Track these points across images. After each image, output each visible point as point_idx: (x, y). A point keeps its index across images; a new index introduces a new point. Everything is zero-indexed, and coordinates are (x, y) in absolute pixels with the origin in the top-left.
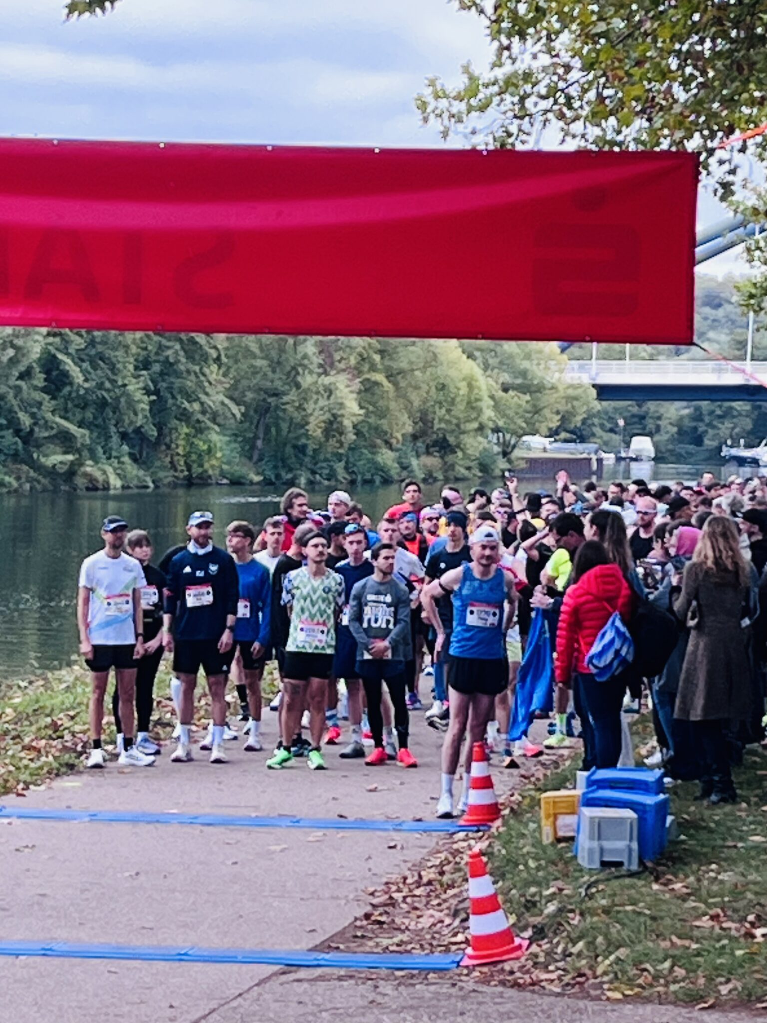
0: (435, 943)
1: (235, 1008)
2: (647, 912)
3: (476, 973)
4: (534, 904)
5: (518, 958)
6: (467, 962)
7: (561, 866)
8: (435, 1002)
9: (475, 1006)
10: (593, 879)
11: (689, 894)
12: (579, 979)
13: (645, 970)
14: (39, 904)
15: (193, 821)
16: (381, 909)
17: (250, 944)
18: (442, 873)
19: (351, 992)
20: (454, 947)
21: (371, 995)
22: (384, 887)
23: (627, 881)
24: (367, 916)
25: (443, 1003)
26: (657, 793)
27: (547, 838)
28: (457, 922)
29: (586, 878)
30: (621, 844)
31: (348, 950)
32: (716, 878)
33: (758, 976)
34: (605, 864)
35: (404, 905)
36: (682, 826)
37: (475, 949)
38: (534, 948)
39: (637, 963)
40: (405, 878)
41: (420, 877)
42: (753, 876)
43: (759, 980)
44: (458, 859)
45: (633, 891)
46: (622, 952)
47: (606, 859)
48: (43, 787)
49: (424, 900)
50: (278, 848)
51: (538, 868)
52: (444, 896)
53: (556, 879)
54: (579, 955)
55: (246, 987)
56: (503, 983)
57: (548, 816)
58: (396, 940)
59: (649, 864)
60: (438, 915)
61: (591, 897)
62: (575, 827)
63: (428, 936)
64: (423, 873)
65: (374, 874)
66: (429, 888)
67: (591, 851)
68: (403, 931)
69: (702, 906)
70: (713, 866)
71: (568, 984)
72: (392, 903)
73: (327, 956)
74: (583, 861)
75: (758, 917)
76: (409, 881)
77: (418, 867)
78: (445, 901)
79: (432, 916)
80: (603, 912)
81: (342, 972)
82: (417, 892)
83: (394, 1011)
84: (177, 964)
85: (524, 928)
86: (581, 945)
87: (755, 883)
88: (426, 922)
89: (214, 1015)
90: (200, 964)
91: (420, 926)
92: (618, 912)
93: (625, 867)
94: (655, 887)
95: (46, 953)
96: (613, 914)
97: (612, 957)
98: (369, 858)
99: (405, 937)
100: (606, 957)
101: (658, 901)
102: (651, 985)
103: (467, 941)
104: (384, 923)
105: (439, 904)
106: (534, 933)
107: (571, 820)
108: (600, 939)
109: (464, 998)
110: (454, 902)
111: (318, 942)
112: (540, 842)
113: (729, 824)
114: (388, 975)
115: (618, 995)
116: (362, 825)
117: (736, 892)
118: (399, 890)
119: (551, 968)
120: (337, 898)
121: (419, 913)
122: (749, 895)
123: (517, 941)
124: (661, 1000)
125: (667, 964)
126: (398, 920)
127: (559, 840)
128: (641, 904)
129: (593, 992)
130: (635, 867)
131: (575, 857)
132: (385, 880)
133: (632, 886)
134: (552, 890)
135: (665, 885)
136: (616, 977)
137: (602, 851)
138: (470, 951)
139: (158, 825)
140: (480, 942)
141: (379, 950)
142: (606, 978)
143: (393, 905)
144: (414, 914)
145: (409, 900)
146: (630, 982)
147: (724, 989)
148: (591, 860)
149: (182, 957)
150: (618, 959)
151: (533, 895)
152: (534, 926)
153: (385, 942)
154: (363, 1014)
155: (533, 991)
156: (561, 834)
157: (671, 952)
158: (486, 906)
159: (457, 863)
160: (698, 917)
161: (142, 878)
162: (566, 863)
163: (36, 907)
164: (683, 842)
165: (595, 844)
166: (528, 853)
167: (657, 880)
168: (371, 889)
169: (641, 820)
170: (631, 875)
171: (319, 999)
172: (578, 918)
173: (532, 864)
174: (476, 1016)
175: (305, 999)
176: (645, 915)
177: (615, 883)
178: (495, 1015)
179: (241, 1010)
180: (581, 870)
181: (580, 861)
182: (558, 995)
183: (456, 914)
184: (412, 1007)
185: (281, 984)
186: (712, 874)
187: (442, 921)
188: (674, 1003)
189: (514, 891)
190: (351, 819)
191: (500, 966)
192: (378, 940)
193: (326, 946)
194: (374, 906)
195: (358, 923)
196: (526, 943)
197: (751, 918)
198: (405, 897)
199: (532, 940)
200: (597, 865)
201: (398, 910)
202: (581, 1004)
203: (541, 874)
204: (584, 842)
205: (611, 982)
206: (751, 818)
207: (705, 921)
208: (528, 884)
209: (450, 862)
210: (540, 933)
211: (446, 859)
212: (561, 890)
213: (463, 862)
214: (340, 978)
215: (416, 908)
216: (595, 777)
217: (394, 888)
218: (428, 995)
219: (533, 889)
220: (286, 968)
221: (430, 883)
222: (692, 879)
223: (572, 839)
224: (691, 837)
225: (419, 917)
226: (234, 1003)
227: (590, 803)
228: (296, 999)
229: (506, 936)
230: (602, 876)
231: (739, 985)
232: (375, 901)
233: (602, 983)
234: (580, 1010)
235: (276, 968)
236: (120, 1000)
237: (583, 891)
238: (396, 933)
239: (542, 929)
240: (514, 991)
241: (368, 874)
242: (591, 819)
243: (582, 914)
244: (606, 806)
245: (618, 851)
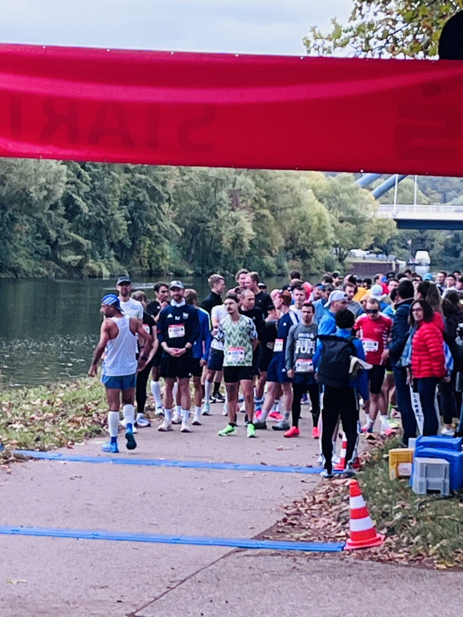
0: (327, 536)
1: (211, 571)
2: (457, 519)
3: (354, 554)
4: (387, 514)
5: (379, 546)
6: (347, 547)
7: (402, 493)
8: (332, 569)
9: (357, 572)
10: (423, 500)
12: (420, 558)
13: (459, 552)
14: (88, 509)
15: (175, 464)
16: (293, 517)
17: (216, 534)
18: (328, 497)
19: (280, 563)
20: (339, 539)
21: (294, 565)
22: (293, 504)
23: (444, 501)
24: (285, 520)
25: (338, 570)
26: (459, 451)
27: (392, 476)
28: (340, 525)
29: (419, 499)
30: (440, 480)
31: (275, 539)
34: (429, 492)
35: (306, 515)
37: (352, 539)
38: (389, 540)
39: (453, 549)
40: (305, 500)
41: (314, 499)
44: (336, 489)
45: (448, 508)
46: (444, 542)
47: (430, 489)
48: (83, 444)
49: (318, 512)
50: (227, 481)
51: (389, 494)
52: (330, 510)
53: (401, 500)
54: (417, 543)
55: (216, 559)
56: (372, 559)
57: (393, 464)
58: (303, 534)
59: (456, 492)
60: (328, 520)
61: (423, 510)
62: (410, 470)
63: (323, 533)
64: (316, 497)
65: (286, 497)
66: (320, 505)
67: (421, 484)
68: (307, 530)
71: (412, 560)
72: (299, 513)
73: (263, 542)
74: (416, 489)
76: (308, 501)
77: (313, 493)
78: (331, 513)
79: (324, 521)
80: (431, 519)
81: (273, 551)
82: (314, 507)
83: (308, 574)
84: (173, 545)
85: (382, 528)
86: (418, 538)
88: (320, 524)
89: (199, 574)
90: (187, 546)
91: (317, 527)
92: (440, 519)
93: (442, 493)
94: (461, 505)
95: (95, 537)
96: (437, 520)
97: (438, 545)
98: (282, 487)
99: (308, 533)
100: (434, 545)
103: (347, 536)
104: (295, 524)
105: (328, 515)
106: (388, 531)
107: (408, 465)
108: (430, 535)
109: (350, 567)
110: (337, 513)
111: (256, 534)
112: (389, 478)
114: (302, 554)
115: (444, 567)
116: (276, 469)
118: (302, 506)
119: (401, 551)
120: (265, 510)
121: (315, 519)
123: (378, 536)
126: (304, 523)
127: (400, 478)
128: (453, 515)
129: (428, 565)
130: (447, 494)
131: (411, 487)
132: (293, 500)
133: (447, 505)
134: (398, 506)
136: (442, 556)
137: (428, 484)
138: (349, 541)
139: (153, 466)
140: (356, 536)
141: (292, 540)
142: (435, 557)
143: (300, 515)
144: (313, 520)
145: (309, 512)
146: (451, 559)
148: (421, 490)
149: (176, 541)
150: (442, 546)
151: (387, 509)
152: (388, 527)
153: (296, 535)
154: (290, 575)
155: (391, 564)
156: (401, 474)
158: (359, 514)
159: (336, 491)
161: (147, 496)
162: (406, 491)
163: (86, 511)
165: (424, 480)
166: (382, 485)
167: (461, 501)
168: (285, 505)
169: (451, 466)
170: (446, 498)
171: (261, 567)
172: (415, 522)
173: (384, 491)
174: (358, 577)
175: (253, 566)
176: (456, 521)
177: (437, 503)
178: (370, 576)
179: (216, 572)
180: (415, 495)
181: (414, 489)
182: (406, 566)
183: (338, 520)
184: (319, 571)
185: (237, 558)
187: (330, 524)
189: (374, 507)
190: (269, 465)
191: (368, 550)
192: (292, 534)
193: (261, 537)
194: (288, 515)
195: (279, 524)
196: (383, 537)
198: (306, 510)
199: (387, 535)
200: (424, 492)
201: (302, 518)
202: (422, 571)
203: (390, 496)
204: (417, 480)
205: (438, 559)
208: (383, 503)
209: (332, 491)
210: (391, 531)
211: (329, 489)
212: (403, 506)
213: (340, 491)
214: (272, 555)
215: (314, 517)
216: (421, 441)
217: (299, 505)
218: (328, 565)
219: (386, 506)
220: (239, 549)
221: (320, 502)
223: (408, 477)
225: (316, 521)
226: (211, 568)
227: (420, 455)
228: (248, 566)
229: (371, 532)
230: (428, 498)
232: (288, 512)
233: (433, 560)
234: (421, 575)
235: (233, 549)
236: (142, 564)
237: (417, 507)
238: (303, 530)
239: (393, 529)
240: (379, 564)
241: (283, 497)
242: (422, 464)
243: (418, 520)
244: (430, 457)
245: (438, 484)
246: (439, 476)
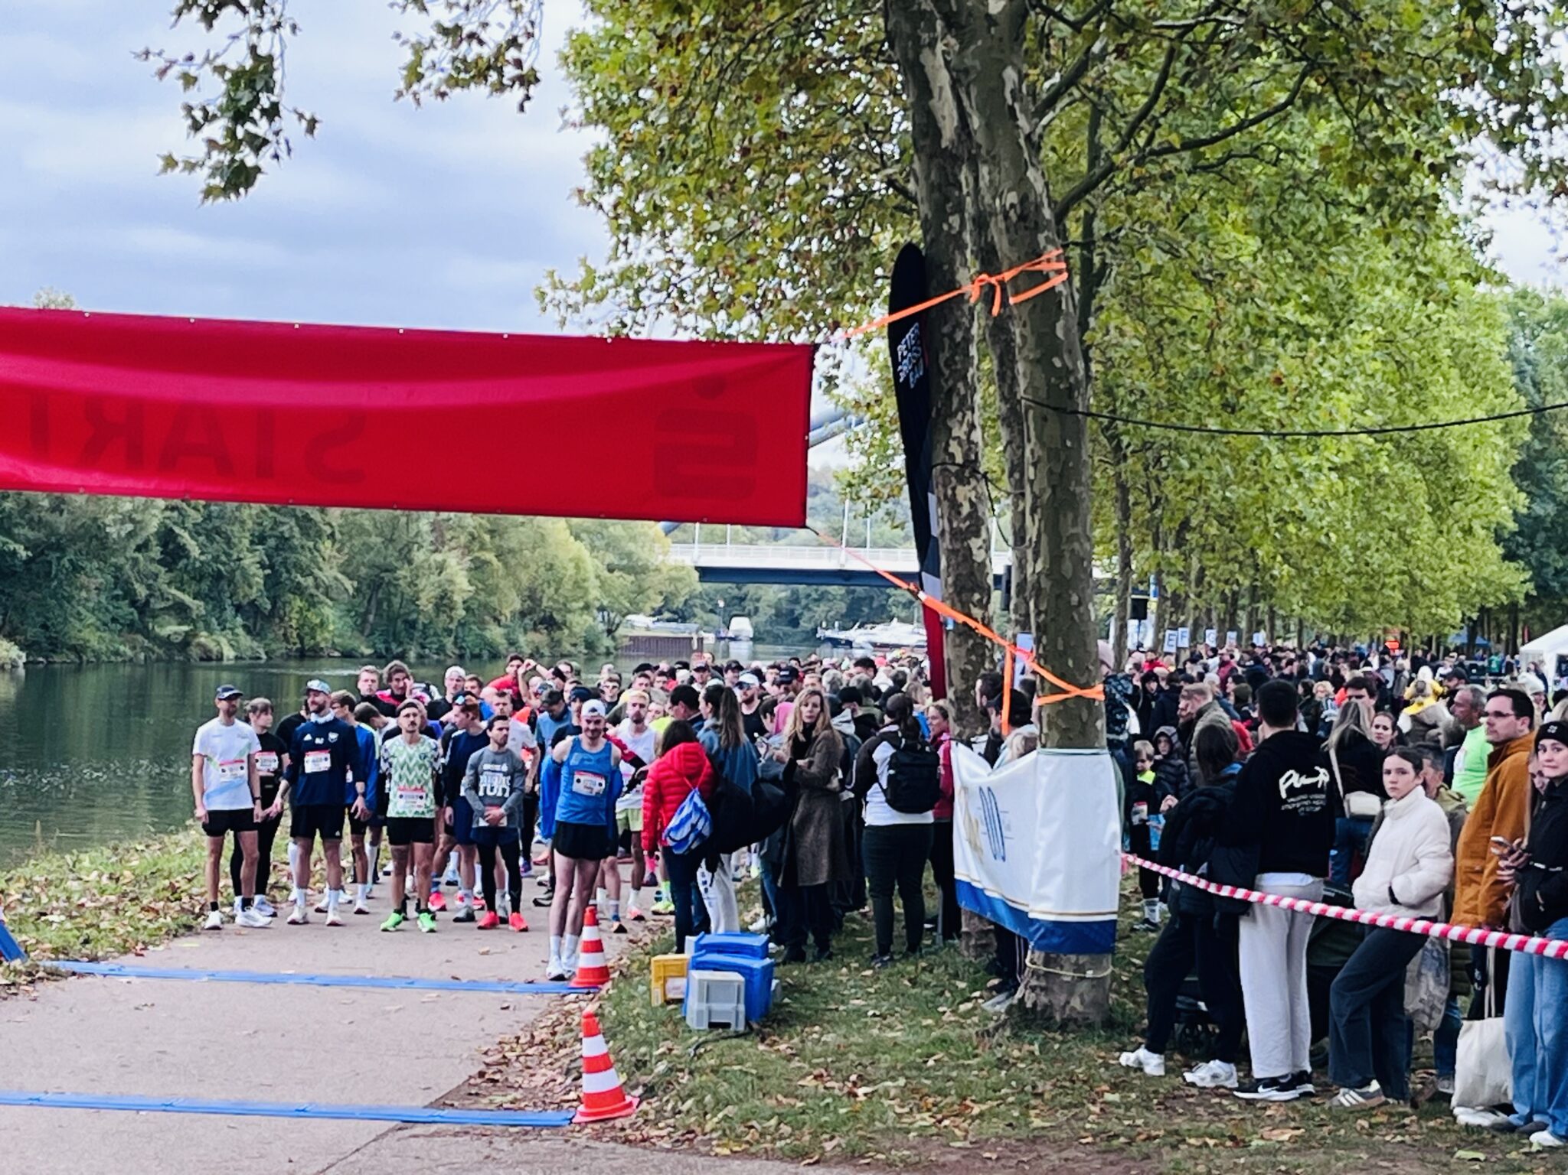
0: (547, 1101)
1: (352, 1163)
2: (754, 1072)
3: (588, 1130)
4: (645, 1063)
5: (627, 1116)
6: (578, 1119)
7: (670, 1027)
9: (589, 1162)
10: (701, 1040)
11: (794, 1055)
12: (690, 1136)
13: (752, 1127)
14: (159, 1061)
15: (311, 979)
16: (495, 1068)
17: (367, 1100)
18: (554, 1034)
19: (467, 1148)
20: (566, 1105)
21: (487, 1151)
22: (497, 1047)
23: (734, 1041)
24: (482, 1074)
25: (557, 1158)
26: (763, 958)
27: (657, 1000)
28: (569, 1081)
29: (695, 1038)
30: (730, 1006)
31: (463, 1107)
32: (819, 1040)
33: (860, 1133)
34: (713, 1026)
35: (517, 1065)
36: (787, 989)
37: (587, 1106)
38: (644, 1106)
39: (744, 1121)
40: (518, 1038)
41: (533, 1037)
42: (856, 1038)
43: (862, 1137)
44: (569, 1020)
45: (740, 1052)
46: (730, 1110)
47: (713, 1020)
48: (161, 948)
49: (536, 1059)
50: (393, 1008)
51: (648, 1029)
52: (556, 1056)
53: (666, 1039)
54: (688, 1112)
55: (363, 1143)
56: (614, 1139)
57: (658, 979)
58: (510, 1098)
59: (755, 1026)
60: (550, 1074)
61: (700, 1056)
62: (684, 989)
63: (541, 1095)
64: (535, 1033)
65: (488, 1034)
66: (541, 1048)
67: (700, 1013)
68: (517, 1089)
69: (806, 1066)
70: (817, 1028)
71: (677, 1141)
72: (506, 1063)
73: (442, 1113)
74: (691, 1021)
75: (860, 1076)
76: (522, 1041)
77: (530, 1028)
78: (557, 1060)
79: (544, 1075)
80: (712, 1071)
81: (458, 1128)
82: (530, 1051)
83: (510, 1166)
84: (295, 1120)
85: (635, 1087)
86: (690, 1103)
87: (858, 1045)
88: (539, 1080)
89: (333, 1169)
90: (318, 1120)
91: (533, 1084)
92: (726, 1072)
93: (732, 1028)
94: (761, 1047)
95: (167, 1108)
96: (721, 1073)
97: (720, 1115)
98: (482, 1019)
99: (518, 1095)
100: (715, 1115)
101: (764, 1061)
102: (758, 1142)
103: (579, 1099)
104: (498, 1081)
105: (552, 1064)
106: (645, 1092)
107: (681, 982)
108: (708, 1098)
109: (578, 1153)
110: (567, 1061)
111: (433, 1099)
112: (650, 1003)
113: (831, 988)
114: (503, 1132)
115: (727, 1151)
116: (474, 986)
117: (840, 1053)
118: (512, 1050)
119: (661, 1125)
120: (451, 1057)
121: (531, 1071)
122: (852, 1056)
123: (628, 1099)
124: (768, 1155)
125: (773, 1122)
126: (512, 1079)
127: (668, 1002)
128: (749, 1064)
129: (703, 1149)
130: (741, 1028)
131: (684, 1018)
132: (498, 1040)
133: (740, 1047)
134: (661, 1050)
135: (771, 1046)
136: (724, 1134)
137: (710, 1012)
138: (582, 1108)
139: (275, 985)
140: (593, 1100)
141: (490, 1107)
142: (715, 1135)
143: (507, 1064)
144: (527, 1073)
145: (522, 1059)
146: (738, 1139)
147: (828, 1146)
148: (699, 1022)
149: (301, 1113)
150: (726, 1118)
151: (644, 1055)
152: (645, 1085)
153: (498, 1100)
154: (479, 1170)
155: (645, 1148)
156: (670, 996)
157: (777, 1110)
158: (598, 1064)
159: (569, 1024)
160: (804, 1077)
161: (261, 1036)
162: (676, 1024)
163: (156, 1064)
164: (787, 1005)
165: (704, 1006)
166: (638, 1014)
167: (763, 1040)
168: (485, 1049)
169: (748, 983)
170: (738, 1036)
171: (436, 1155)
172: (687, 1077)
173: (642, 1025)
175: (422, 1154)
176: (752, 1074)
177: (724, 1043)
179: (360, 1165)
180: (690, 1031)
181: (688, 1022)
182: (668, 1151)
183: (568, 1073)
184: (527, 1162)
185: (398, 1140)
186: (815, 1036)
187: (554, 1080)
188: (781, 1159)
189: (625, 1051)
190: (464, 981)
191: (610, 1124)
192: (491, 1098)
193: (441, 1103)
194: (487, 1065)
195: (472, 1081)
196: (636, 1101)
197: (853, 1078)
198: (518, 1057)
199: (642, 1098)
200: (705, 1026)
201: (511, 1069)
202: (691, 1160)
203: (651, 1034)
204: (694, 1005)
205: (719, 1139)
206: (852, 983)
207: (809, 1082)
208: (638, 1044)
209: (561, 1023)
210: (650, 1091)
211: (558, 1020)
212: (670, 1050)
213: (575, 1023)
214: (456, 1134)
215: (529, 1068)
216: (703, 942)
217: (507, 1047)
219: (643, 1049)
220: (402, 1125)
221: (542, 1043)
222: (796, 1040)
223: (680, 1001)
224: (795, 1000)
225: (532, 1075)
226: (352, 1158)
227: (699, 966)
228: (413, 1154)
229: (617, 1094)
230: (710, 1037)
231: (843, 1142)
232: (488, 1060)
233: (711, 1139)
234: (689, 1166)
235: (393, 1124)
236: (240, 1154)
237: (691, 1051)
238: (510, 1091)
239: (652, 1088)
240: (625, 1148)
241: (482, 1034)
242: (700, 981)
243: (691, 1073)
244: (715, 970)
245: (726, 1013)
246: (731, 1001)
